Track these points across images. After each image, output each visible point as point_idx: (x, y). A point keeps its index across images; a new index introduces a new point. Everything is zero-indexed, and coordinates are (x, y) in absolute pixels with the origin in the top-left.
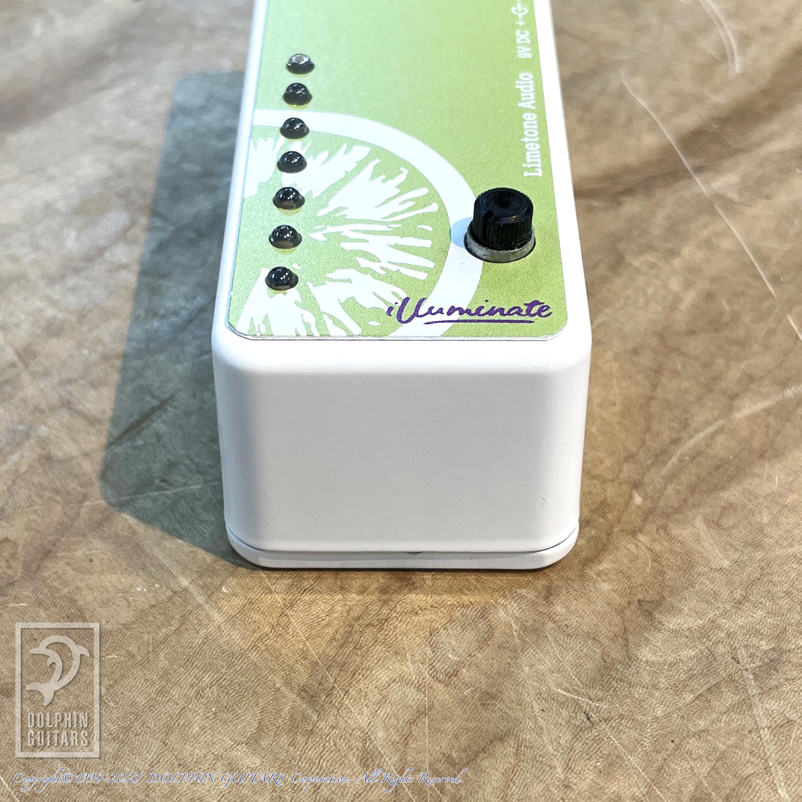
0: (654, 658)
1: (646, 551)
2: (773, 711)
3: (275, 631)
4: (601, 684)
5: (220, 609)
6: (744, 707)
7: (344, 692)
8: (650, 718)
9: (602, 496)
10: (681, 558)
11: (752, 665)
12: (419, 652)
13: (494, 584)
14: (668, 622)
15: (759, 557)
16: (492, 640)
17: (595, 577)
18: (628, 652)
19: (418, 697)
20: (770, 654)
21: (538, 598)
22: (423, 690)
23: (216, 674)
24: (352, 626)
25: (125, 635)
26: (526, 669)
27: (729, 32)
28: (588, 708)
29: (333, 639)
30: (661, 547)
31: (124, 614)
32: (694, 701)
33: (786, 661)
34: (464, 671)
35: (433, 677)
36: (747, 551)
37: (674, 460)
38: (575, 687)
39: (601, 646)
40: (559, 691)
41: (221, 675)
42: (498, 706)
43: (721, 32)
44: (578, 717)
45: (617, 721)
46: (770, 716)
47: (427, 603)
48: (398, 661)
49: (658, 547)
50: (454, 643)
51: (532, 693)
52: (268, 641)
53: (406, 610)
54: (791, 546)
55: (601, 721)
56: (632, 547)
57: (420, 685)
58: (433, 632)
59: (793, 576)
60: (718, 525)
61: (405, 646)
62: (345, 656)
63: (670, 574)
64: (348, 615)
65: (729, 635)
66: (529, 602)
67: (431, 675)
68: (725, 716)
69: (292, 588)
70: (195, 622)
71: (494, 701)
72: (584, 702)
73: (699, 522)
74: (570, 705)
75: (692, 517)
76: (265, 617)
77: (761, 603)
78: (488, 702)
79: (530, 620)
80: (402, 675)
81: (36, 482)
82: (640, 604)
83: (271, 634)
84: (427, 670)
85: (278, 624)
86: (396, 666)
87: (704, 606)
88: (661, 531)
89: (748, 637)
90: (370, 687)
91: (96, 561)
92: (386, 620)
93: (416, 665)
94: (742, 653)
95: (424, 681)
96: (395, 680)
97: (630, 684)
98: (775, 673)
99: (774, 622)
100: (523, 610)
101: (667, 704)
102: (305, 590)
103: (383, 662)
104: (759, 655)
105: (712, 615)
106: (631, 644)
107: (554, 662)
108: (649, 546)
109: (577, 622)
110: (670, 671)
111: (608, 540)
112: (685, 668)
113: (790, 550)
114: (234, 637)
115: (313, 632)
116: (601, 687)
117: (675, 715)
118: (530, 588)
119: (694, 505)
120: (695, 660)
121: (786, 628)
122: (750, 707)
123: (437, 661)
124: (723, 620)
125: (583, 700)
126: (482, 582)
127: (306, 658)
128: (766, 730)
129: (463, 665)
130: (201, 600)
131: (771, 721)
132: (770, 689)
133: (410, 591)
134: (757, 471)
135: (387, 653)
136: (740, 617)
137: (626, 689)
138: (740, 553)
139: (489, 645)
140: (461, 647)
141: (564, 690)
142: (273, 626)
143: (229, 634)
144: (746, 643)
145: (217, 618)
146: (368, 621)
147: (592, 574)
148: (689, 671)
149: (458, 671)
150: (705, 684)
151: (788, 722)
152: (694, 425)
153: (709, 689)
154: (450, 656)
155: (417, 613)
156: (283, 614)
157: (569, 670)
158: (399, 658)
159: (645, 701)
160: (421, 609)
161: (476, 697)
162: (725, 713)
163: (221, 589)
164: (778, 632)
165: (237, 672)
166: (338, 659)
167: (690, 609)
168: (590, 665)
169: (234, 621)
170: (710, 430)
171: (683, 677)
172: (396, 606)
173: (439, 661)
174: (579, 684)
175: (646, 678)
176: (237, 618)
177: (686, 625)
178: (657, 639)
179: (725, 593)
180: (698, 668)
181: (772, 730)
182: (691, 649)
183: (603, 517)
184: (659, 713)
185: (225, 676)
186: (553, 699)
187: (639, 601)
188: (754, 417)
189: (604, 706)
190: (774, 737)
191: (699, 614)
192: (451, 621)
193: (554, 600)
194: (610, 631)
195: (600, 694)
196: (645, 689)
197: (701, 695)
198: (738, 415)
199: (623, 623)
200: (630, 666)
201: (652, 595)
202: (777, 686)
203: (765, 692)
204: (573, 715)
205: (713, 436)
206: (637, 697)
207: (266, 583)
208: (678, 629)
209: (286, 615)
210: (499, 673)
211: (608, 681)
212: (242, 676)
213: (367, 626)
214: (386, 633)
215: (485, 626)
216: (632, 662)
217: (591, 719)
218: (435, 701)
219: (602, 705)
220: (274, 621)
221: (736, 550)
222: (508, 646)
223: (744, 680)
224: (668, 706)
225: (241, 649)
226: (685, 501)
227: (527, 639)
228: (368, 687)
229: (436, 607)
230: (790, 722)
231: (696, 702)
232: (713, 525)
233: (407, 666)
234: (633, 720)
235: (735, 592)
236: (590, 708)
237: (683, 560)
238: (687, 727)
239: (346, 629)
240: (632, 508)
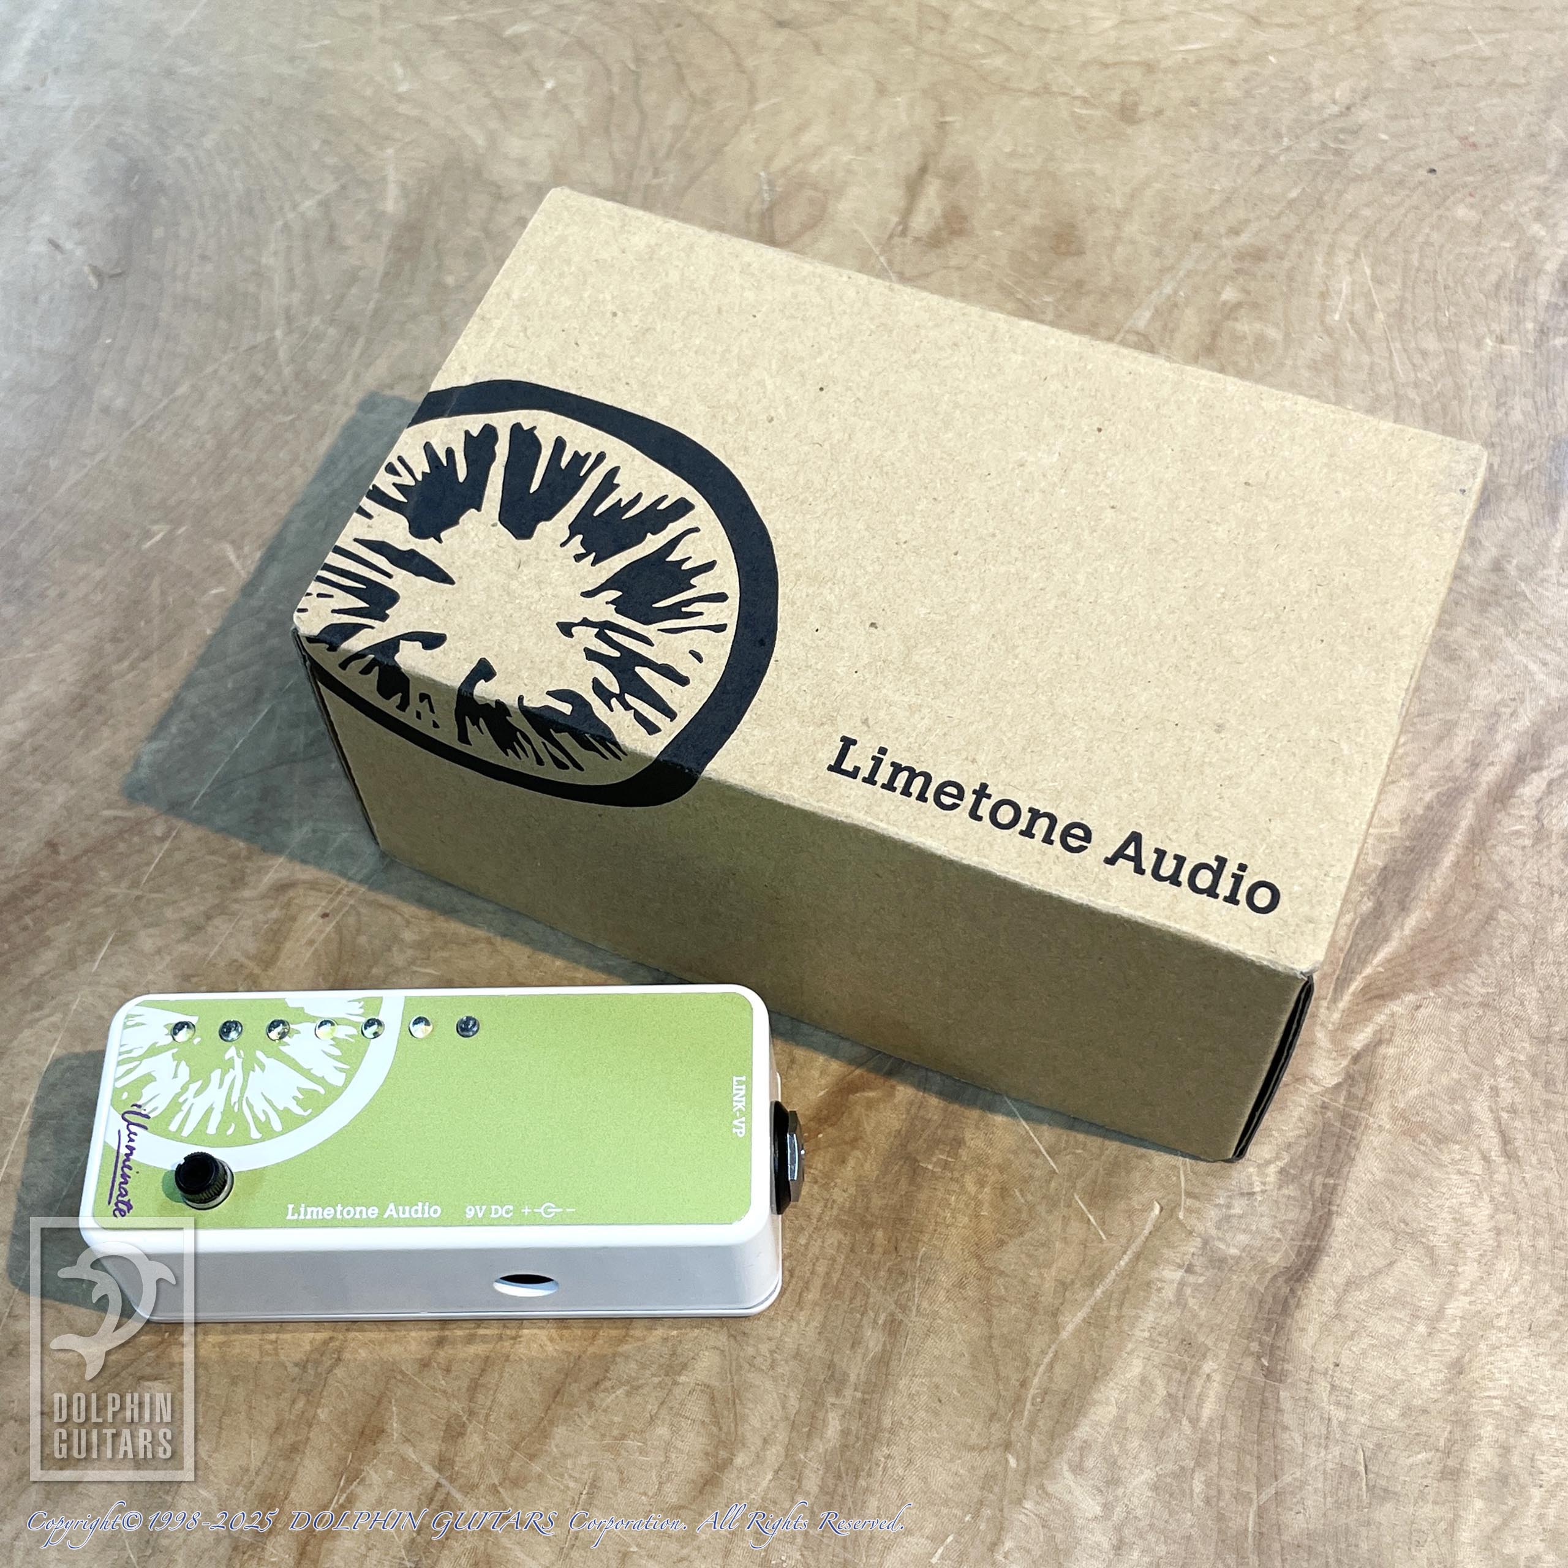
1: (1034, 1517)
9: (984, 1467)
10: (1062, 1516)
15: (1121, 1494)
17: (1004, 1560)
30: (1045, 1509)
36: (1110, 1490)
37: (1028, 1405)
49: (1043, 1511)
54: (1142, 1472)
56: (1022, 1517)
59: (1151, 1505)
60: (1081, 1469)
63: (1059, 1537)
73: (1066, 1471)
75: (1059, 1467)
88: (1040, 1491)
108: (1035, 1511)
111: (1002, 1516)
113: (1142, 1478)
119: (1058, 1453)
134: (1096, 1396)
138: (1106, 1494)
147: (1001, 1559)
152: (1034, 1359)
170: (1047, 1360)
183: (991, 1492)
188: (1078, 1330)
198: (1064, 1335)
205: (1051, 1366)
221: (1102, 1491)
226: (1048, 1450)
232: (1078, 1471)
235: (1112, 1538)
237: (1065, 1517)
240: (1010, 1474)
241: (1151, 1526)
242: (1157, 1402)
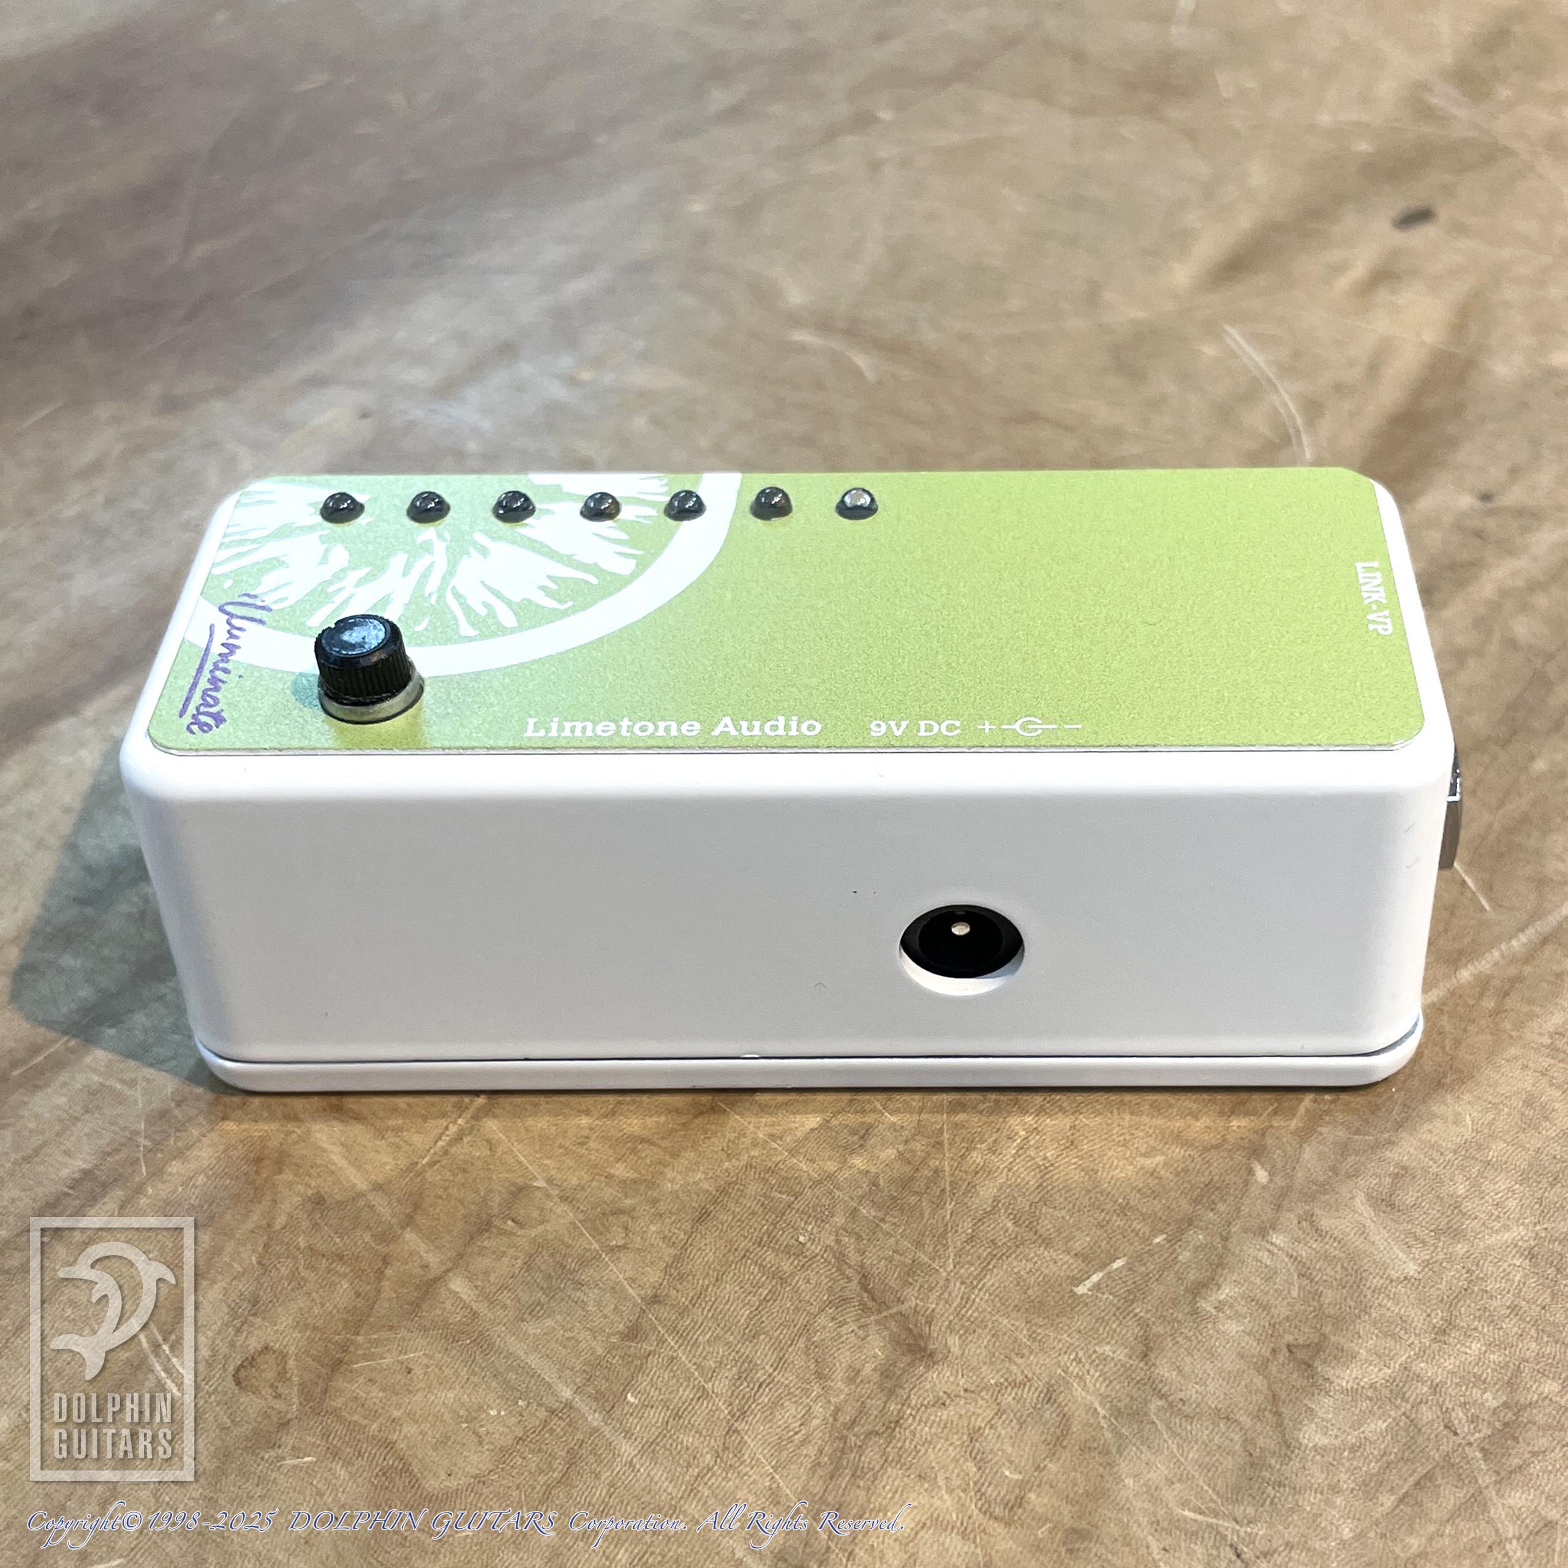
0: (1326, 1441)
1: (1286, 1259)
2: (1520, 1509)
3: (722, 1459)
4: (1250, 1495)
5: (628, 1433)
6: (1476, 1508)
7: (846, 1554)
8: (1333, 1544)
9: (1206, 1173)
10: (1342, 1267)
11: (1477, 1435)
12: (956, 1471)
13: (1060, 1340)
14: (1338, 1377)
15: (1461, 1252)
16: (1069, 1437)
17: (1214, 1312)
18: (1284, 1436)
19: (966, 1548)
20: (1502, 1414)
21: (1130, 1358)
22: (972, 1536)
23: (636, 1546)
24: (844, 1439)
25: (481, 1495)
26: (1129, 1482)
27: (1286, 397)
28: (1235, 1539)
29: (817, 1464)
30: (1309, 1251)
31: (474, 1458)
32: (1398, 1506)
33: (1529, 1422)
34: (1032, 1496)
35: (985, 1513)
36: (1441, 1244)
38: (1211, 1505)
39: (1241, 1429)
40: (1187, 1513)
41: (645, 1547)
42: (1094, 1550)
43: (1274, 398)
44: (1222, 1555)
45: (1284, 1554)
46: (1518, 1518)
47: (958, 1385)
48: (926, 1490)
49: (1304, 1253)
50: (1009, 1450)
51: (1144, 1521)
52: (713, 1480)
53: (926, 1402)
54: (1507, 1228)
55: (1258, 1558)
56: (1264, 1256)
57: (966, 1529)
58: (974, 1435)
59: (1517, 1279)
60: (1392, 1206)
61: (934, 1464)
62: (841, 1491)
63: (1329, 1296)
64: (835, 1420)
65: (1435, 1388)
66: (1119, 1366)
67: (980, 1509)
68: (1449, 1527)
69: (738, 1383)
70: (592, 1459)
71: (1086, 1543)
72: (1227, 1529)
73: (1360, 1202)
74: (1206, 1536)
75: (1349, 1196)
76: (702, 1439)
77: (1476, 1329)
78: (1077, 1546)
79: (1123, 1396)
80: (935, 1515)
81: (302, 1245)
82: (1290, 1351)
83: (716, 1468)
84: (974, 1500)
85: (726, 1448)
86: (924, 1500)
87: (1390, 1343)
88: (1304, 1224)
89: (1464, 1388)
90: (886, 1541)
91: (418, 1371)
92: (898, 1422)
93: (954, 1495)
94: (1459, 1416)
95: (971, 1521)
96: (925, 1524)
97: (1295, 1488)
98: (1514, 1444)
99: (1501, 1359)
100: (1111, 1382)
101: (1357, 1516)
102: (760, 1386)
103: (902, 1495)
104: (1486, 1417)
105: (1404, 1358)
106: (1286, 1422)
107: (1172, 1465)
108: (1290, 1251)
109: (1197, 1392)
110: (1354, 1458)
111: (1225, 1247)
112: (1376, 1453)
113: (1506, 1236)
114: (656, 1479)
115: (785, 1454)
116: (1250, 1499)
117: (1372, 1534)
118: (1116, 1342)
119: (1349, 1176)
120: (1389, 1437)
121: (1519, 1367)
122: (1485, 1508)
123: (987, 1484)
124: (1422, 1365)
125: (1226, 1524)
126: (1040, 1341)
127: (778, 1503)
128: (1514, 1541)
129: (1029, 1486)
130: (595, 1419)
131: (1520, 1526)
132: (1511, 1472)
133: (928, 1368)
134: (1437, 1108)
135: (906, 1480)
136: (1446, 1357)
137: (1290, 1499)
138: (1432, 1248)
139: (1065, 1448)
140: (1022, 1456)
141: (1195, 1511)
142: (717, 1452)
143: (649, 1475)
144: (1462, 1399)
145: (627, 1449)
146: (868, 1427)
147: (1208, 1309)
148: (1382, 1456)
149: (1022, 1498)
150: (1410, 1476)
151: (1546, 1526)
153: (1417, 1484)
154: (1007, 1473)
155: (944, 1404)
156: (731, 1431)
157: (1197, 1476)
158: (926, 1485)
159: (1321, 1515)
160: (949, 1396)
161: (1057, 1539)
162: (1448, 1521)
163: (626, 1397)
164: (1509, 1375)
165: (670, 1539)
166: (830, 1499)
167: (1368, 1351)
168: (1228, 1463)
169: (654, 1450)
171: (1374, 1467)
172: (909, 1396)
173: (990, 1484)
174: (1215, 1497)
175: (1319, 1477)
176: (658, 1445)
177: (1366, 1380)
178: (1325, 1406)
179: (1417, 1317)
180: (1395, 1450)
181: (1524, 1542)
182: (1380, 1418)
183: (1212, 1210)
184: (1347, 1533)
185: (652, 1549)
186: (1177, 1528)
187: (1288, 1346)
189: (1260, 1530)
190: (1529, 1551)
191: (1383, 1357)
192: (1000, 1413)
193: (1156, 1358)
194: (1251, 1403)
195: (1250, 1511)
196: (1319, 1496)
197: (1406, 1495)
199: (1269, 1388)
200: (1290, 1459)
201: (1305, 1335)
202: (1520, 1467)
203: (1505, 1479)
204: (1214, 1552)
206: (1308, 1509)
207: (696, 1379)
208: (1355, 1386)
209: (736, 1431)
210: (1087, 1494)
211: (1259, 1488)
212: (679, 1546)
213: (869, 1434)
214: (899, 1445)
215: (1054, 1415)
216: (1292, 1452)
217: (1243, 1556)
218: (993, 1553)
219: (1255, 1530)
220: (717, 1444)
221: (1423, 1242)
222: (1095, 1445)
223: (1468, 1462)
224: (1359, 1520)
225: (672, 1499)
226: (1334, 1170)
227: (1123, 1430)
228: (883, 1542)
229: (973, 1392)
230: (1550, 1525)
231: (1402, 1507)
232: (1383, 1207)
233: (941, 1498)
234: (1308, 1550)
235: (1433, 1315)
236: (1238, 1536)
237: (1346, 1270)
238: (1393, 1552)
239: (835, 1445)
240: (1254, 1190)
241: (1514, 1308)
242: (1552, 1133)
